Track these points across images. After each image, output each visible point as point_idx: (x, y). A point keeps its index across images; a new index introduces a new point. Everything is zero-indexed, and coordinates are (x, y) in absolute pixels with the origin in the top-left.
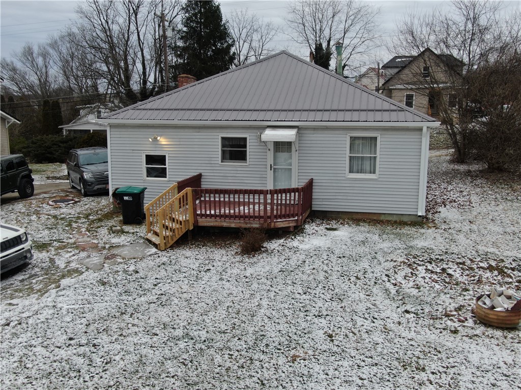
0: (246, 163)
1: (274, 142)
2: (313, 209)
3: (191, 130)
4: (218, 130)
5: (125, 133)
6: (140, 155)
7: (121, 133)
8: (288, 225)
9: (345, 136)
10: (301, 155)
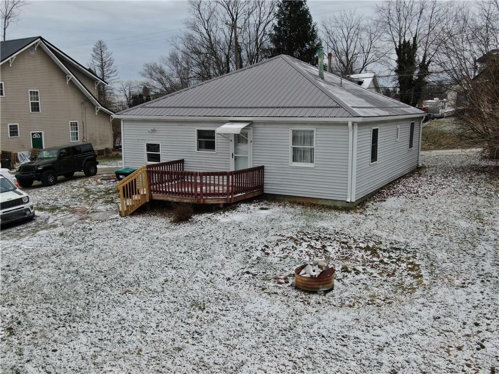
0: (215, 151)
1: (235, 134)
2: (265, 192)
3: (176, 124)
4: (195, 124)
5: (133, 126)
6: (142, 143)
7: (131, 126)
8: (218, 202)
9: (288, 129)
10: (254, 145)
